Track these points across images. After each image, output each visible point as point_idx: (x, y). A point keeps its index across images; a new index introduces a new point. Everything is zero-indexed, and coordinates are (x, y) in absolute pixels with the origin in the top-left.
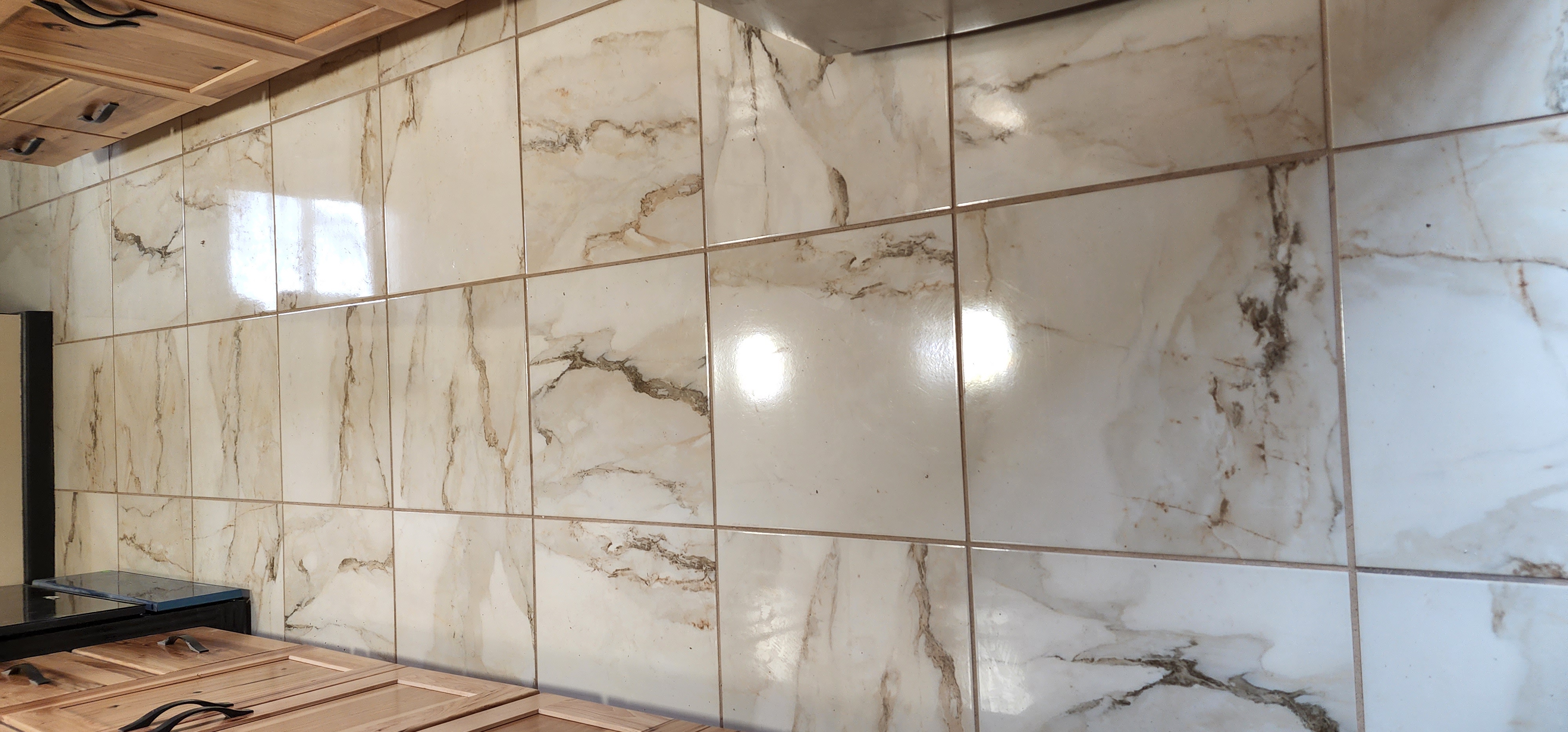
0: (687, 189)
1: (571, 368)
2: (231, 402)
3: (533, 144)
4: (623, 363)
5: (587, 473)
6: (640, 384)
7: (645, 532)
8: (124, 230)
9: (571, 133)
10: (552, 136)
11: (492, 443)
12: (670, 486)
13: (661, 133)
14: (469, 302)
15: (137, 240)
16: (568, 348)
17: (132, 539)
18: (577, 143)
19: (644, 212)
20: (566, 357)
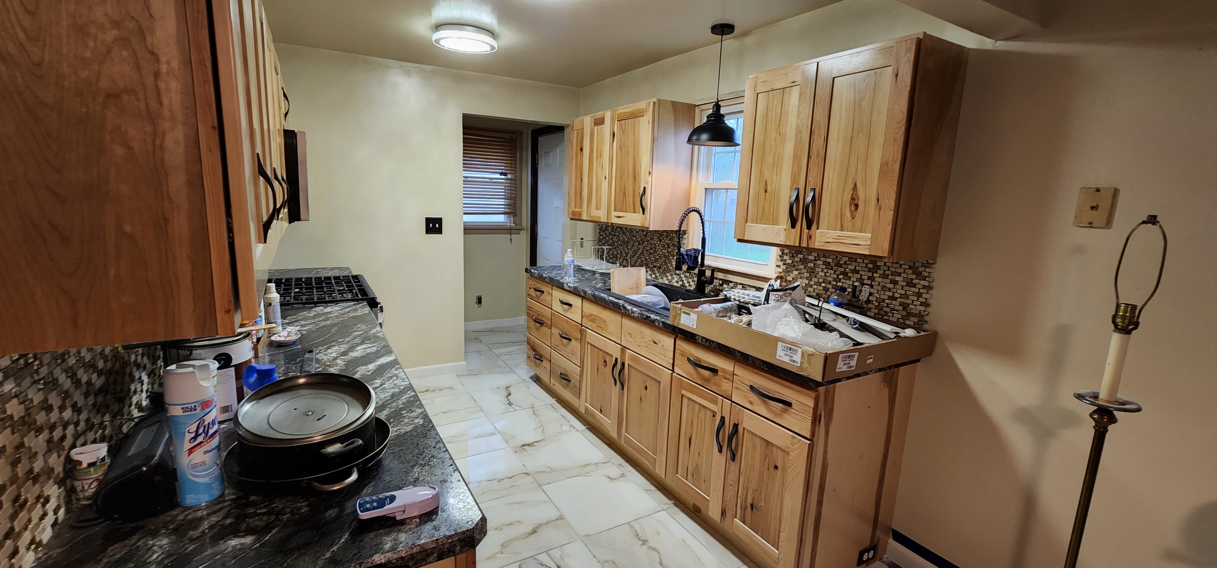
3: (632, 527)
8: (511, 389)
9: (646, 541)
10: (640, 535)
15: (510, 394)
18: (644, 544)
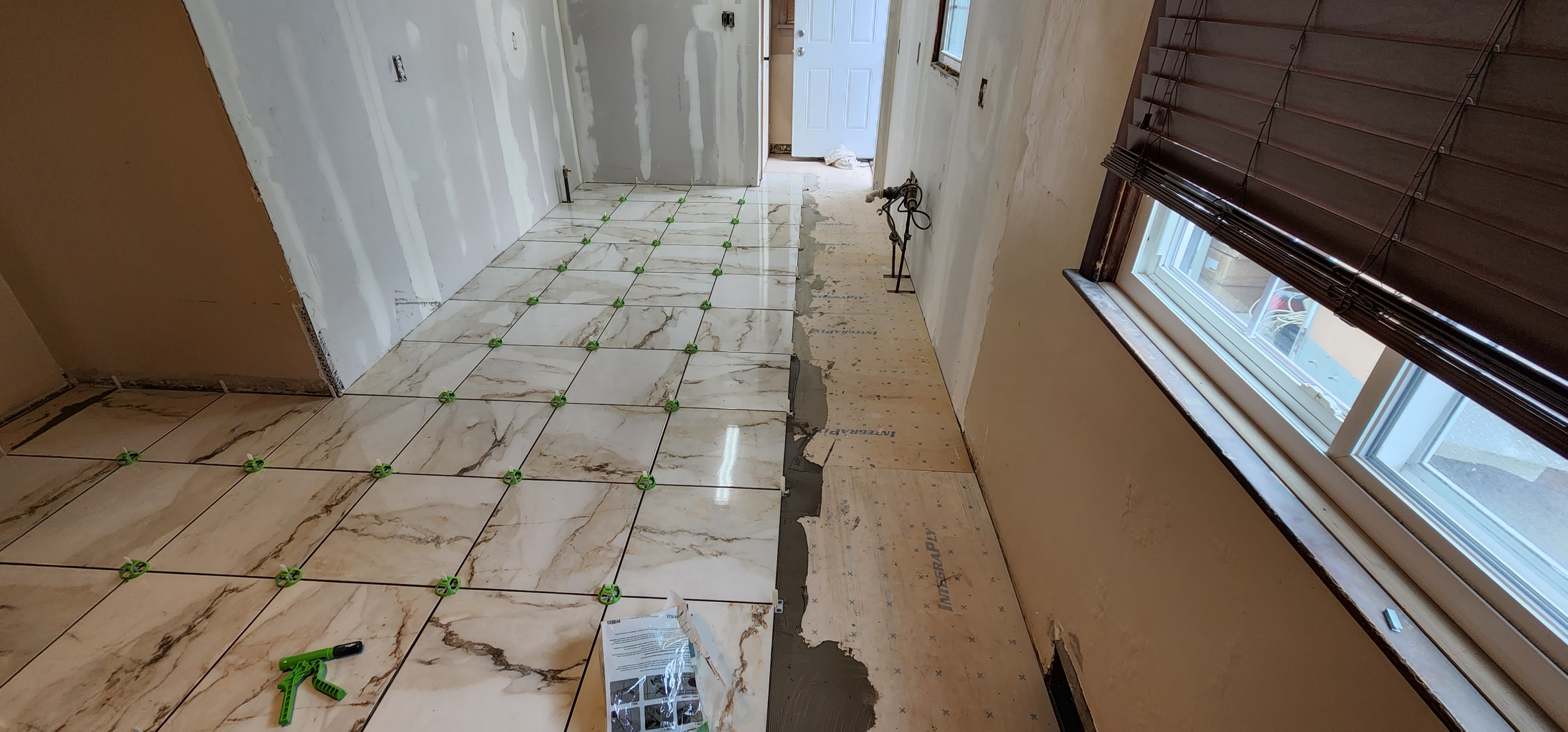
0: (716, 347)
1: (667, 317)
2: (701, 233)
3: (753, 312)
4: (662, 329)
5: (628, 319)
6: (652, 333)
7: (600, 331)
10: (753, 317)
11: (650, 297)
12: (613, 338)
13: (739, 343)
14: (705, 294)
16: (675, 316)
17: (663, 205)
19: (713, 337)
20: (672, 315)
